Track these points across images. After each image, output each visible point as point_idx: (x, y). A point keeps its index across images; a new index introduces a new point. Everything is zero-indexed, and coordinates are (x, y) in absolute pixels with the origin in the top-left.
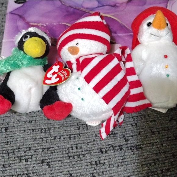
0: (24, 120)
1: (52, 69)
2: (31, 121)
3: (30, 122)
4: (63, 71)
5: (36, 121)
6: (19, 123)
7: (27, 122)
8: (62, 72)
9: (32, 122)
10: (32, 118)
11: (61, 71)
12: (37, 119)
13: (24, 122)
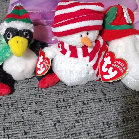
2: (27, 82)
3: (26, 83)
6: (18, 84)
10: (28, 80)
12: (32, 81)
13: (21, 83)
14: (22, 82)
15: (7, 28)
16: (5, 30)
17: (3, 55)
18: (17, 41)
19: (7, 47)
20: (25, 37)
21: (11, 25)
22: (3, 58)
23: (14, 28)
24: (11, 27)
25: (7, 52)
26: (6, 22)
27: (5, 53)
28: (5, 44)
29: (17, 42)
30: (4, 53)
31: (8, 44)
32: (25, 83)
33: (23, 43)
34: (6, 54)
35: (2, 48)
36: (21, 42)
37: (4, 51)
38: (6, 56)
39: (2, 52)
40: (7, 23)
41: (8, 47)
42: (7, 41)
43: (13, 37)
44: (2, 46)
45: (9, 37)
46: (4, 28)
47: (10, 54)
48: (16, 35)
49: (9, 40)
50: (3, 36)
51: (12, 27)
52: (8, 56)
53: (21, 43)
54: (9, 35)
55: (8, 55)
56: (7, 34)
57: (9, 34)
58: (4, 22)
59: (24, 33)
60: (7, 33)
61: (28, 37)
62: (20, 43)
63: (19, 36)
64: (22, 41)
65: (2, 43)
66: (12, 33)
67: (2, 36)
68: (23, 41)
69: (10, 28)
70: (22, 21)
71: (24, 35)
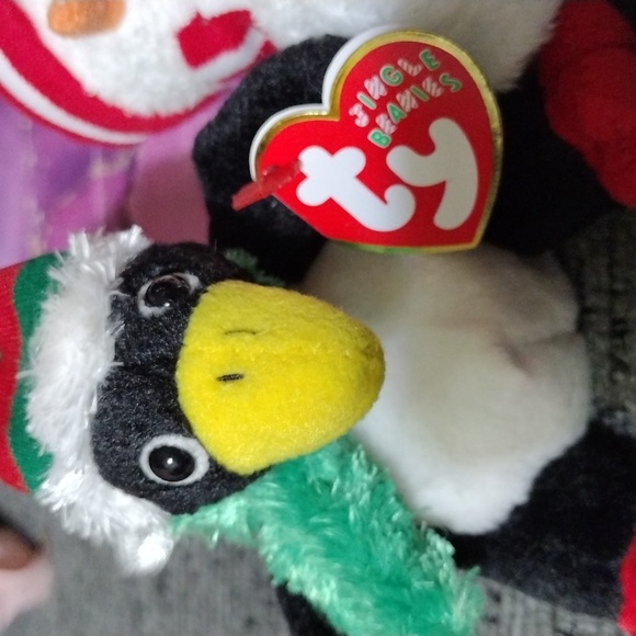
0: (604, 372)
1: (331, 204)
2: (615, 322)
3: (621, 334)
4: (356, 110)
5: (620, 286)
6: (624, 409)
7: (619, 354)
8: (372, 115)
9: (622, 321)
10: (594, 317)
11: (362, 121)
12: (605, 279)
13: (620, 376)
14: (614, 370)
15: (101, 473)
16: (121, 499)
17: (358, 530)
18: (227, 378)
19: (282, 480)
20: (185, 302)
21: (64, 433)
22: (389, 528)
23: (94, 408)
24: (88, 438)
25: (328, 485)
26: (45, 486)
27: (345, 510)
28: (259, 504)
29: (229, 386)
30: (346, 521)
31: (255, 477)
32: (618, 342)
33: (248, 325)
34: (355, 500)
35: (295, 534)
36: (232, 340)
37: (324, 510)
38: (367, 496)
39: (329, 533)
40: (53, 473)
41: (286, 470)
42: (224, 482)
43: (182, 425)
44: (280, 530)
45: (186, 462)
46: (105, 504)
47: (355, 463)
48: (167, 389)
49: (212, 461)
50: (186, 519)
51: (87, 424)
52: (368, 478)
53: (248, 337)
54: (170, 461)
55: (362, 478)
56: (159, 480)
57: (157, 458)
58: (45, 502)
59: (146, 310)
60: (152, 475)
61: (193, 281)
62: (245, 352)
63: (170, 363)
64: (229, 333)
65: (245, 529)
66: (145, 431)
67: (190, 526)
68: (228, 326)
69: (96, 452)
70: (29, 332)
71: (168, 313)
